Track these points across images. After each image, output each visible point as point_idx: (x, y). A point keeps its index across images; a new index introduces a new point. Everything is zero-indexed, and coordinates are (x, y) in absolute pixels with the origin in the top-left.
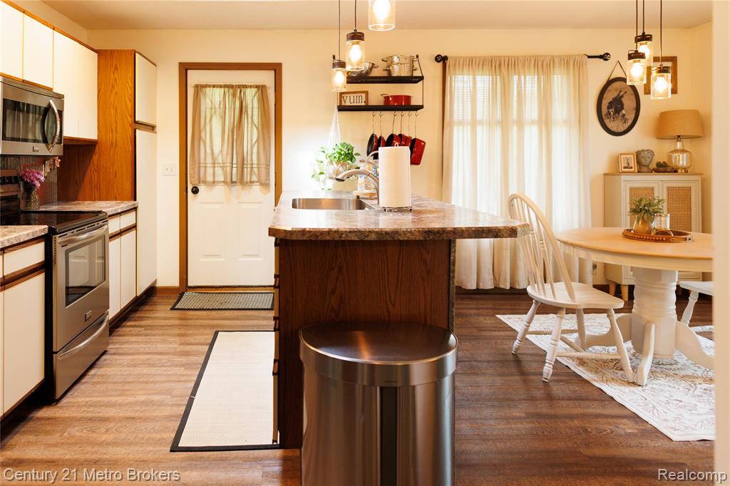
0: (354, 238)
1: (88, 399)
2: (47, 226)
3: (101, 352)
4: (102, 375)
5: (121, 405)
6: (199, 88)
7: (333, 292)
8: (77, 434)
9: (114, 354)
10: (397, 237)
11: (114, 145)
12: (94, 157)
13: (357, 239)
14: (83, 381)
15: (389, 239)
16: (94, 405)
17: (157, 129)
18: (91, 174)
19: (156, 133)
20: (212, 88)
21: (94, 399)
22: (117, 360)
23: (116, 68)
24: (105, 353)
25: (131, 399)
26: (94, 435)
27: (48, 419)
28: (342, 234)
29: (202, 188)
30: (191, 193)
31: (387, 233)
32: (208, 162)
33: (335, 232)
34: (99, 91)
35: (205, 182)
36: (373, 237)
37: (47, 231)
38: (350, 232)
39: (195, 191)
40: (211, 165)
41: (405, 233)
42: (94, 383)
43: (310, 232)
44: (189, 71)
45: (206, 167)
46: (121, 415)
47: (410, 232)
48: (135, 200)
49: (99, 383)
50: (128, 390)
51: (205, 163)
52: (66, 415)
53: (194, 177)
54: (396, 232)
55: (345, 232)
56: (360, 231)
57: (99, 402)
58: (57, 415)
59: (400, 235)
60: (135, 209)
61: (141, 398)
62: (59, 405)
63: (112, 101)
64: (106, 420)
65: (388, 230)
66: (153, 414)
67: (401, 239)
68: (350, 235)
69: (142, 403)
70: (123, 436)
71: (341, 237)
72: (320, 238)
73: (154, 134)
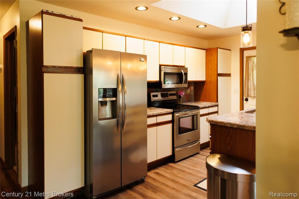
0: (229, 126)
1: (184, 165)
2: (172, 110)
3: (197, 152)
4: (192, 160)
5: (191, 169)
6: (248, 58)
7: (229, 144)
8: (174, 172)
9: (201, 155)
10: (244, 128)
11: (211, 82)
12: (205, 86)
13: (230, 126)
14: (187, 159)
15: (242, 128)
16: (184, 167)
17: (231, 75)
18: (204, 93)
19: (231, 77)
20: (253, 57)
21: (185, 165)
22: (200, 156)
23: (211, 55)
24: (198, 153)
25: (195, 169)
26: (178, 174)
27: (171, 166)
28: (225, 124)
29: (249, 99)
30: (245, 101)
31: (241, 126)
32: (251, 88)
33: (223, 123)
34: (206, 63)
35: (250, 97)
36: (235, 126)
37: (172, 111)
38: (228, 123)
39: (247, 100)
40: (253, 90)
41: (248, 127)
42: (189, 161)
43: (215, 121)
44: (244, 51)
45: (251, 90)
46: (189, 172)
47: (249, 127)
48: (218, 102)
49: (190, 161)
50: (196, 166)
51: (251, 89)
52: (176, 167)
53: (245, 95)
54: (244, 126)
55: (226, 123)
56: (231, 124)
57: (186, 166)
58: (173, 166)
59: (246, 127)
60: (218, 106)
61: (198, 169)
62: (176, 164)
63: (210, 66)
64: (184, 171)
65: (241, 125)
66: (197, 175)
67: (246, 129)
68: (228, 125)
69: (197, 171)
70: (185, 177)
71: (224, 125)
72: (218, 124)
73: (230, 77)
